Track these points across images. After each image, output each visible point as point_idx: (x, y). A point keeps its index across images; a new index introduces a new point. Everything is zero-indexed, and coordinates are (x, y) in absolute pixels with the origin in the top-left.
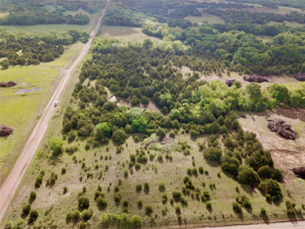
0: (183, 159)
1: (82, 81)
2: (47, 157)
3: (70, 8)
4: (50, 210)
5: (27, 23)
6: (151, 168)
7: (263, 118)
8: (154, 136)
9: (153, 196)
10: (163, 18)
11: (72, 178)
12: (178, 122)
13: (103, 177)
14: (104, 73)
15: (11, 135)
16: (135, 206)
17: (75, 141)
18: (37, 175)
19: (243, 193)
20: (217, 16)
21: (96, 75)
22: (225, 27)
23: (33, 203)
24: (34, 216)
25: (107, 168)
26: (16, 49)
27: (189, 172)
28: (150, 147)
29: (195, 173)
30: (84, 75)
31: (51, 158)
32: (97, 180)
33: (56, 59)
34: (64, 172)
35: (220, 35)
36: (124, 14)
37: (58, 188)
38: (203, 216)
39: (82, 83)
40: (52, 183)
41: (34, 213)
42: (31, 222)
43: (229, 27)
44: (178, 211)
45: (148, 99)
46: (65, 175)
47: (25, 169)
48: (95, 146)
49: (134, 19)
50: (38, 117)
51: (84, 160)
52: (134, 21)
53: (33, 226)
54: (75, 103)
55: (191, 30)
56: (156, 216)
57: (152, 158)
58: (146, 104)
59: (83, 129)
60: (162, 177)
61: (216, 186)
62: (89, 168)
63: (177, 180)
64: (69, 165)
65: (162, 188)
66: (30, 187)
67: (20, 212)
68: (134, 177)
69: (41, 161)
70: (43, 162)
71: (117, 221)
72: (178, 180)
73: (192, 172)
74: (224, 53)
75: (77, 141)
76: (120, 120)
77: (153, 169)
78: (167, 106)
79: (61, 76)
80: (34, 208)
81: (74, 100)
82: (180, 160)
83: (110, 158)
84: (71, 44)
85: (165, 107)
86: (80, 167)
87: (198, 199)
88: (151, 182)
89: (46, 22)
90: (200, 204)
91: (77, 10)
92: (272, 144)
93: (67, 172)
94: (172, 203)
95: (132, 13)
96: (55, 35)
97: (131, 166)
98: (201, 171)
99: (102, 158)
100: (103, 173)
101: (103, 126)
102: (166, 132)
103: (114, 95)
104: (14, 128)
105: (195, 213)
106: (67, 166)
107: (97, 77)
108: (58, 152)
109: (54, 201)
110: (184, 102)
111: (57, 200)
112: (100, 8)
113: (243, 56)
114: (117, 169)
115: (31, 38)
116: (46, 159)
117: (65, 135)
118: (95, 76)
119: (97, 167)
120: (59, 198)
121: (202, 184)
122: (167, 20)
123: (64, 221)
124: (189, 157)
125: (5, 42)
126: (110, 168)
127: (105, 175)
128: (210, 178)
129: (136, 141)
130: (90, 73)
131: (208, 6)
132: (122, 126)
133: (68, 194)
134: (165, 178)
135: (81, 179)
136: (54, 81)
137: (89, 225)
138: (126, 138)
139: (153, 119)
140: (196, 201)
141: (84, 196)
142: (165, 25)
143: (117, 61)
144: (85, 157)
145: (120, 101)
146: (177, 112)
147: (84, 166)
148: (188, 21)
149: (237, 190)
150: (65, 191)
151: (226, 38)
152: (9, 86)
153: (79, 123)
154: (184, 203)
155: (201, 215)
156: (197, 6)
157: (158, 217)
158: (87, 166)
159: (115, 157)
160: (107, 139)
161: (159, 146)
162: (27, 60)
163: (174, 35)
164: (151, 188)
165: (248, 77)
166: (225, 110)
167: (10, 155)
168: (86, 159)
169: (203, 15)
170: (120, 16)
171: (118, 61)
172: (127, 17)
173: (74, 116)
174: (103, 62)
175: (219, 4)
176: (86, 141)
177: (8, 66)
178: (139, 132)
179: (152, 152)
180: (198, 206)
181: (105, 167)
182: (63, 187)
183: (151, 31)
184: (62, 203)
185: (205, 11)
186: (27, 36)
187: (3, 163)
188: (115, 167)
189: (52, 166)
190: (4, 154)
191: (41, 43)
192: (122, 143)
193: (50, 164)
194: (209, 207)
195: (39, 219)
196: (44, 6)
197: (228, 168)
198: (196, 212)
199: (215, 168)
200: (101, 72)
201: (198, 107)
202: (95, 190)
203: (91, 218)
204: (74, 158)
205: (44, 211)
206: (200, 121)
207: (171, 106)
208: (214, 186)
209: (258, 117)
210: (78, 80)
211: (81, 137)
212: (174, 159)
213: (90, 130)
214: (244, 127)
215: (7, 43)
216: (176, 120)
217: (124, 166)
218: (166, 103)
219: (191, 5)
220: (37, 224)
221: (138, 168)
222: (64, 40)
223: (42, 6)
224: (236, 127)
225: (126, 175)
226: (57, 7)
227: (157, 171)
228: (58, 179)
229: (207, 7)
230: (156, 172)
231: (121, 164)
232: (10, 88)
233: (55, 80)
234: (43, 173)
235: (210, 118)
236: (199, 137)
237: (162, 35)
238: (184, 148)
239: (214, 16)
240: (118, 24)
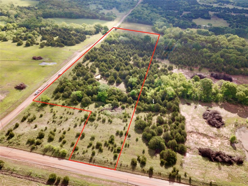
0: (120, 124)
1: (84, 61)
2: (37, 106)
3: (106, 7)
4: (22, 135)
5: (72, 17)
6: (94, 125)
7: (205, 108)
9: (84, 142)
10: (173, 19)
11: (44, 121)
12: (132, 99)
13: (62, 124)
14: (100, 57)
15: (24, 90)
16: (70, 144)
17: (58, 100)
18: (26, 115)
19: (147, 154)
20: (225, 20)
21: (95, 59)
22: (224, 30)
23: (15, 129)
24: (12, 136)
25: (67, 119)
26: (55, 35)
27: (117, 133)
28: (102, 112)
29: (121, 134)
30: (87, 58)
31: (39, 107)
32: (57, 125)
33: (76, 45)
34: (41, 116)
35: (213, 37)
36: (143, 14)
37: (33, 125)
38: (108, 161)
39: (83, 63)
40: (31, 121)
41: (11, 134)
42: (9, 139)
43: (227, 30)
44: (93, 154)
45: (121, 80)
46: (41, 118)
47: (22, 110)
48: (69, 105)
49: (149, 19)
50: (45, 81)
51: (57, 112)
52: (149, 20)
53: (9, 141)
54: (72, 76)
55: (189, 31)
56: (78, 153)
57: (99, 119)
58: (118, 83)
59: (66, 93)
60: (98, 132)
61: (130, 146)
62: (57, 117)
63: (106, 136)
64: (46, 113)
65: (93, 138)
66: (19, 120)
67: (6, 132)
68: (80, 128)
69: (33, 108)
70: (33, 109)
71: (53, 150)
72: (107, 136)
73: (119, 133)
74: (207, 52)
75: (60, 99)
77: (95, 126)
78: (131, 87)
79: (73, 56)
80: (14, 132)
81: (72, 74)
82: (117, 124)
83: (73, 114)
84: (93, 34)
86: (52, 116)
87: (112, 150)
88: (89, 133)
89: (85, 17)
90: (111, 154)
91: (111, 9)
92: (196, 127)
93: (43, 117)
94: (93, 148)
95: (149, 14)
96: (85, 27)
97: (82, 121)
98: (126, 134)
99: (68, 113)
100: (63, 122)
102: (121, 105)
103: (100, 74)
104: (28, 86)
105: (104, 158)
106: (45, 113)
108: (44, 104)
109: (26, 131)
110: (145, 86)
111: (28, 131)
112: (129, 8)
114: (72, 121)
115: (68, 28)
116: (36, 107)
117: (54, 95)
118: (93, 59)
119: (61, 118)
120: (30, 130)
121: (121, 142)
122: (177, 21)
123: (25, 143)
124: (125, 124)
125: (51, 30)
126: (69, 120)
127: (63, 123)
128: (130, 140)
129: (96, 107)
130: (92, 57)
131: (222, 10)
133: (36, 129)
134: (99, 133)
135: (48, 122)
136: (66, 59)
137: (37, 148)
138: (91, 103)
139: (115, 94)
140: (110, 152)
141: (43, 132)
142: (170, 25)
143: (115, 50)
144: (58, 110)
145: (102, 79)
146: (134, 92)
148: (194, 23)
149: (144, 152)
150: (36, 127)
151: (217, 40)
152: (38, 60)
153: (65, 89)
154: (101, 151)
155: (107, 160)
156: (209, 10)
157: (79, 154)
158: (56, 116)
159: (76, 114)
160: (77, 102)
161: (109, 112)
162: (56, 43)
163: (173, 35)
164: (86, 137)
165: (215, 73)
167: (18, 101)
168: (58, 111)
169: (212, 18)
170: (140, 15)
172: (144, 17)
173: (64, 84)
174: (104, 50)
175: (232, 9)
176: (65, 101)
177: (44, 46)
178: (101, 101)
179: (102, 116)
180: (108, 155)
181: (66, 119)
182: (35, 124)
183: (158, 29)
184: (30, 133)
185: (215, 14)
186: (66, 26)
187: (11, 105)
188: (72, 120)
189: (37, 112)
190: (15, 100)
191: (73, 32)
192: (85, 107)
193: (36, 110)
194: (115, 157)
195: (13, 138)
196: (89, 5)
197: (146, 136)
198: (105, 158)
199: (138, 134)
201: (153, 91)
202: (52, 130)
203: (41, 145)
204: (52, 109)
205: (18, 135)
206: (148, 101)
207: (134, 87)
208: (129, 145)
209: (202, 106)
210: (81, 60)
211: (63, 98)
212: (113, 123)
213: (70, 94)
214: (183, 111)
215: (52, 30)
217: (78, 120)
218: (132, 84)
219: (205, 9)
220: (11, 140)
221: (86, 123)
222: (90, 31)
223: (88, 5)
224: (176, 110)
225: (76, 126)
226: (98, 6)
227: (97, 128)
228: (36, 120)
229: (220, 11)
230: (96, 128)
231: (77, 119)
232: (38, 61)
233: (67, 58)
234: (29, 115)
235: (157, 100)
236: (142, 112)
237: (164, 33)
238: (125, 117)
239: (222, 20)
240: (136, 22)
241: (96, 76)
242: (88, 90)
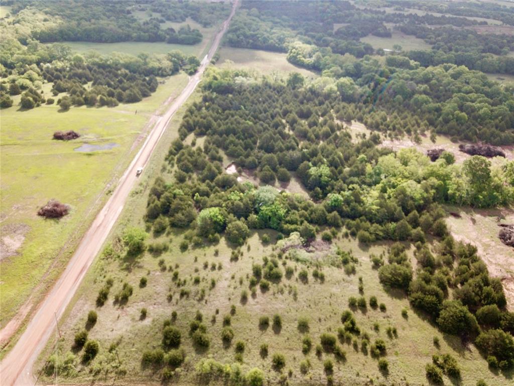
0: (344, 280)
1: (183, 136)
2: (119, 257)
3: (172, 17)
4: (118, 344)
5: (103, 39)
6: (286, 292)
7: (492, 221)
8: (295, 237)
9: (288, 339)
10: (324, 38)
11: (155, 295)
12: (339, 217)
13: (206, 298)
14: (220, 126)
15: (65, 217)
16: (256, 352)
17: (165, 235)
18: (102, 286)
19: (446, 349)
20: (418, 37)
21: (207, 130)
22: (432, 57)
23: (92, 330)
24: (92, 352)
25: (213, 284)
26: (83, 79)
27: (352, 304)
28: (287, 254)
29: (362, 306)
30: (187, 128)
31: (126, 259)
32: (196, 302)
33: (144, 99)
34: (143, 283)
35: (422, 71)
36: (258, 29)
37: (133, 309)
38: (371, 382)
39: (182, 140)
40: (123, 300)
41: (92, 347)
42: (86, 360)
43: (439, 57)
44: (329, 369)
45: (289, 173)
46: (144, 289)
47: (84, 274)
48: (197, 245)
49: (275, 39)
50: (110, 192)
51: (177, 266)
52: (275, 41)
53: (90, 367)
54: (170, 172)
55: (371, 61)
56: (290, 374)
57: (290, 273)
58: (284, 181)
59: (179, 215)
60: (305, 308)
61: (399, 332)
62: (185, 282)
63: (330, 316)
64: (152, 273)
65: (303, 327)
66: (89, 303)
67: (71, 342)
68: (257, 302)
69: (109, 264)
70: (112, 265)
71: (224, 375)
72: (332, 315)
73: (357, 304)
74: (426, 102)
75: (169, 234)
76: (240, 205)
77: (290, 293)
78: (321, 188)
79: (150, 126)
80: (91, 338)
81: (169, 167)
82: (338, 282)
83: (220, 268)
84: (170, 75)
85: (317, 188)
86: (170, 279)
87: (364, 351)
88: (286, 314)
89: (132, 38)
90: (367, 360)
91: (183, 20)
92: (505, 267)
93: (148, 284)
94: (319, 353)
95: (272, 28)
96: (145, 59)
97: (253, 284)
98: (374, 304)
99: (206, 266)
100: (207, 292)
101: (212, 214)
102: (317, 231)
103: (233, 163)
104: (71, 206)
105: (358, 375)
106: (149, 274)
107: (207, 133)
108: (136, 250)
109: (124, 330)
110: (352, 183)
111: (129, 328)
112: (221, 18)
113: (461, 108)
114: (229, 286)
115: (108, 63)
116: (117, 259)
117: (149, 224)
118: (204, 130)
119: (197, 281)
120: (133, 326)
121: (373, 327)
122: (331, 41)
123: (137, 365)
124: (354, 278)
125: (68, 69)
126: (219, 285)
127: (209, 295)
128: (388, 317)
129: (265, 242)
130: (196, 124)
131: (405, 19)
132: (243, 216)
133: (147, 321)
134: (309, 310)
135: (170, 298)
136: (138, 133)
137: (177, 375)
138: (249, 236)
139: (296, 208)
140: (361, 355)
141: (174, 328)
142: (326, 50)
143: (242, 107)
144: (178, 263)
145: (243, 174)
146: (338, 199)
147: (176, 276)
148: (367, 44)
149: (436, 343)
150: (144, 315)
151: (433, 76)
152: (69, 139)
153: (173, 206)
154: (341, 357)
155: (369, 380)
156: (382, 20)
157: (293, 376)
158: (182, 278)
159: (228, 266)
160: (217, 235)
161: (303, 254)
162: (98, 98)
163: (342, 69)
164: (284, 325)
165: (468, 146)
166: (422, 202)
167: (61, 249)
168: (180, 266)
169: (393, 36)
170: (252, 32)
171: (245, 107)
172: (263, 35)
173: (167, 194)
174: (219, 108)
175: (423, 17)
176: (183, 236)
177: (70, 106)
178: (270, 228)
179: (291, 264)
180: (364, 365)
181: (210, 282)
182: (141, 308)
183: (303, 59)
184: (137, 334)
185: (395, 28)
186: (101, 60)
187: (50, 261)
188: (226, 283)
189: (126, 273)
190: (53, 247)
191: (123, 71)
192: (241, 245)
193: (122, 269)
194: (384, 368)
195: (99, 357)
196: (131, 13)
197: (423, 303)
198: (360, 374)
199: (398, 301)
200: (215, 124)
201: (375, 192)
202: (192, 319)
203: (182, 365)
204: (162, 263)
205: (108, 345)
206: (377, 218)
207: (328, 188)
208: (395, 332)
209: (483, 217)
210: (176, 135)
211: (175, 229)
212: (327, 279)
213: (191, 219)
214: (456, 233)
215: (71, 69)
216: (335, 213)
217: (241, 282)
218: (320, 182)
219: (373, 18)
220: (95, 364)
221: (265, 288)
222: (160, 69)
223: (129, 12)
224: (441, 233)
225: (244, 299)
226: (151, 16)
227: (298, 296)
228: (134, 295)
229: (402, 21)
230: (295, 299)
231: (238, 280)
232: (70, 141)
233: (140, 132)
234: (110, 283)
235: (396, 213)
236: (374, 245)
237: (321, 67)
238: (345, 262)
239: (413, 38)
240: (249, 46)
241: (226, 169)
242: (233, 203)
